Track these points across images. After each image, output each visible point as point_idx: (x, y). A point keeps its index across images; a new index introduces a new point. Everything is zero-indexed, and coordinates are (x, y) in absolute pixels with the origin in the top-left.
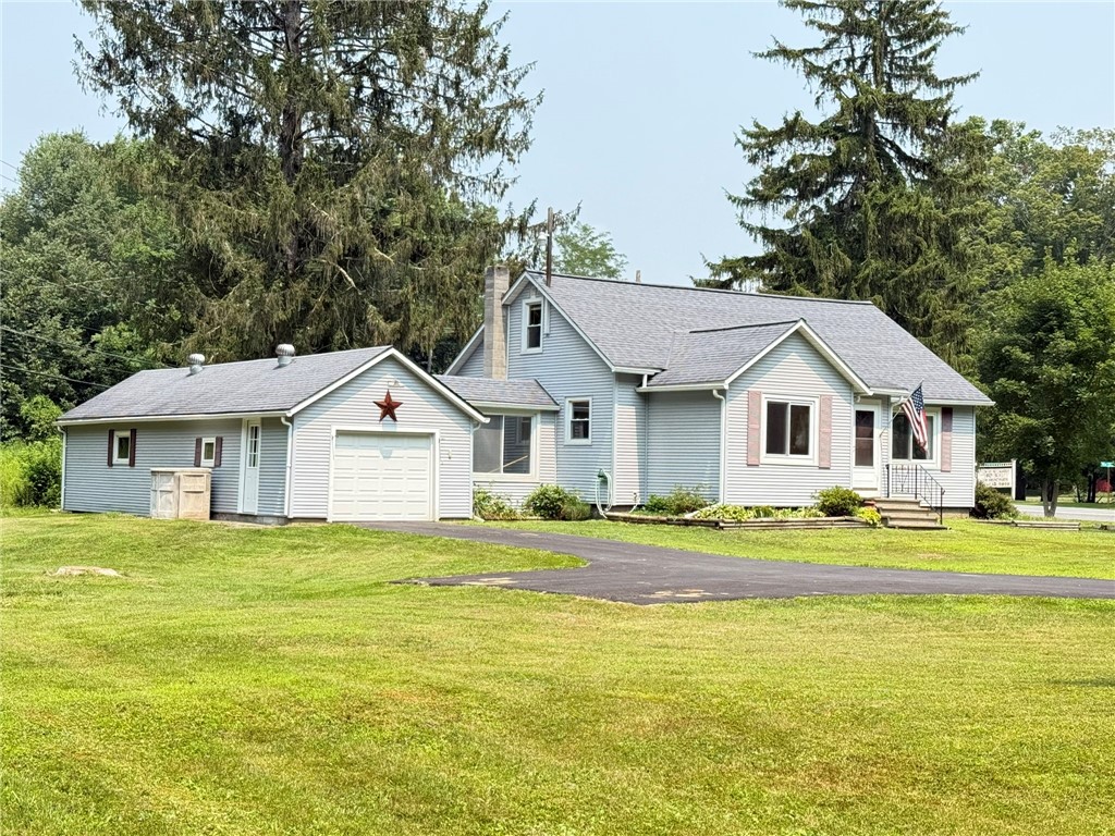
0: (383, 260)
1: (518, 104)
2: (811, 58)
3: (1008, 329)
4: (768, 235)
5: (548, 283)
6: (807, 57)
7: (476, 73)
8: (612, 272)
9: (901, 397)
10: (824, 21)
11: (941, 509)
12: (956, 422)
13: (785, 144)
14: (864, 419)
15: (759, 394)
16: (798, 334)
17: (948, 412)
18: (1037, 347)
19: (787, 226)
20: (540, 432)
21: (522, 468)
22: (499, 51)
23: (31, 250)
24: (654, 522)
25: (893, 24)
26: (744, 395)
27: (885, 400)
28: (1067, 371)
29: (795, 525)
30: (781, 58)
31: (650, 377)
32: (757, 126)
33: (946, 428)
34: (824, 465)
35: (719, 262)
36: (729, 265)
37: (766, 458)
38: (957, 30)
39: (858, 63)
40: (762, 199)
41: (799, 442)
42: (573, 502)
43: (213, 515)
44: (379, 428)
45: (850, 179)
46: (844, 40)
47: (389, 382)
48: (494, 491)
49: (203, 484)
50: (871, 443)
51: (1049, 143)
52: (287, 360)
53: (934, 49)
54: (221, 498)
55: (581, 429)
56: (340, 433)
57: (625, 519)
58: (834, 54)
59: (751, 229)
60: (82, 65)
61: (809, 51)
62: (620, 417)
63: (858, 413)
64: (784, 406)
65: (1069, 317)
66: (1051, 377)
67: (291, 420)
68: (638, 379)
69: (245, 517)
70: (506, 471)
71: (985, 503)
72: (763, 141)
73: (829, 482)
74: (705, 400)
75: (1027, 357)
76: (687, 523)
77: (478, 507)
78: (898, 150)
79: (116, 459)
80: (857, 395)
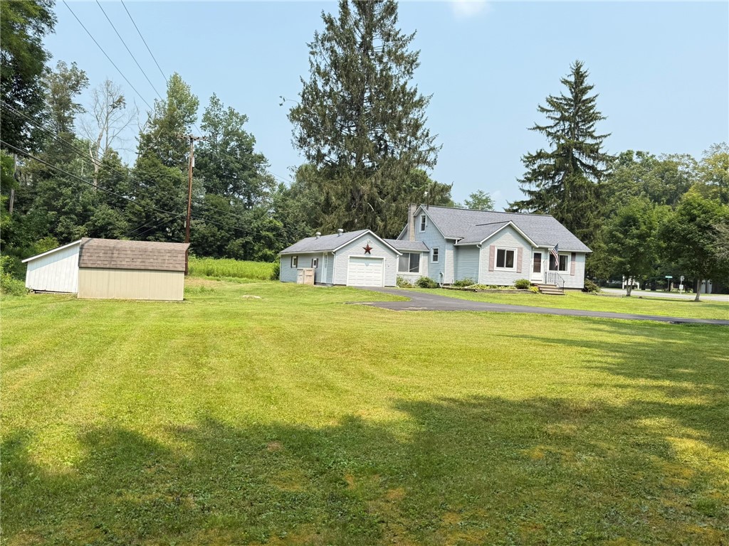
0: (382, 202)
1: (432, 149)
2: (549, 130)
3: (615, 225)
4: (531, 193)
5: (427, 209)
6: (547, 129)
7: (416, 139)
8: (490, 207)
9: (551, 248)
10: (554, 116)
11: (563, 288)
12: (577, 258)
13: (539, 160)
14: (538, 257)
15: (494, 246)
16: (510, 226)
17: (574, 254)
18: (625, 233)
19: (537, 189)
20: (423, 259)
21: (417, 270)
22: (426, 131)
23: (298, 201)
24: (455, 289)
25: (580, 116)
26: (489, 246)
27: (546, 250)
28: (635, 241)
29: (504, 292)
30: (538, 130)
31: (458, 241)
32: (529, 154)
33: (573, 260)
34: (519, 271)
35: (513, 203)
36: (517, 204)
37: (496, 268)
38: (603, 118)
39: (566, 131)
40: (529, 180)
41: (509, 263)
42: (432, 282)
43: (315, 283)
44: (365, 256)
45: (562, 173)
46: (562, 123)
47: (368, 241)
48: (405, 278)
49: (312, 273)
50: (540, 265)
51: (658, 159)
52: (341, 234)
53: (593, 125)
54: (317, 278)
55: (435, 258)
56: (351, 257)
57: (447, 288)
58: (558, 128)
59: (524, 191)
60: (294, 140)
61: (548, 127)
62: (448, 254)
63: (535, 254)
64: (504, 251)
65: (638, 222)
66: (629, 243)
67: (335, 253)
68: (454, 241)
69: (323, 284)
70: (410, 271)
71: (588, 287)
72: (530, 159)
73: (520, 277)
74: (474, 248)
75: (622, 236)
76: (466, 290)
77: (398, 283)
78: (580, 162)
79: (293, 266)
80: (533, 247)
